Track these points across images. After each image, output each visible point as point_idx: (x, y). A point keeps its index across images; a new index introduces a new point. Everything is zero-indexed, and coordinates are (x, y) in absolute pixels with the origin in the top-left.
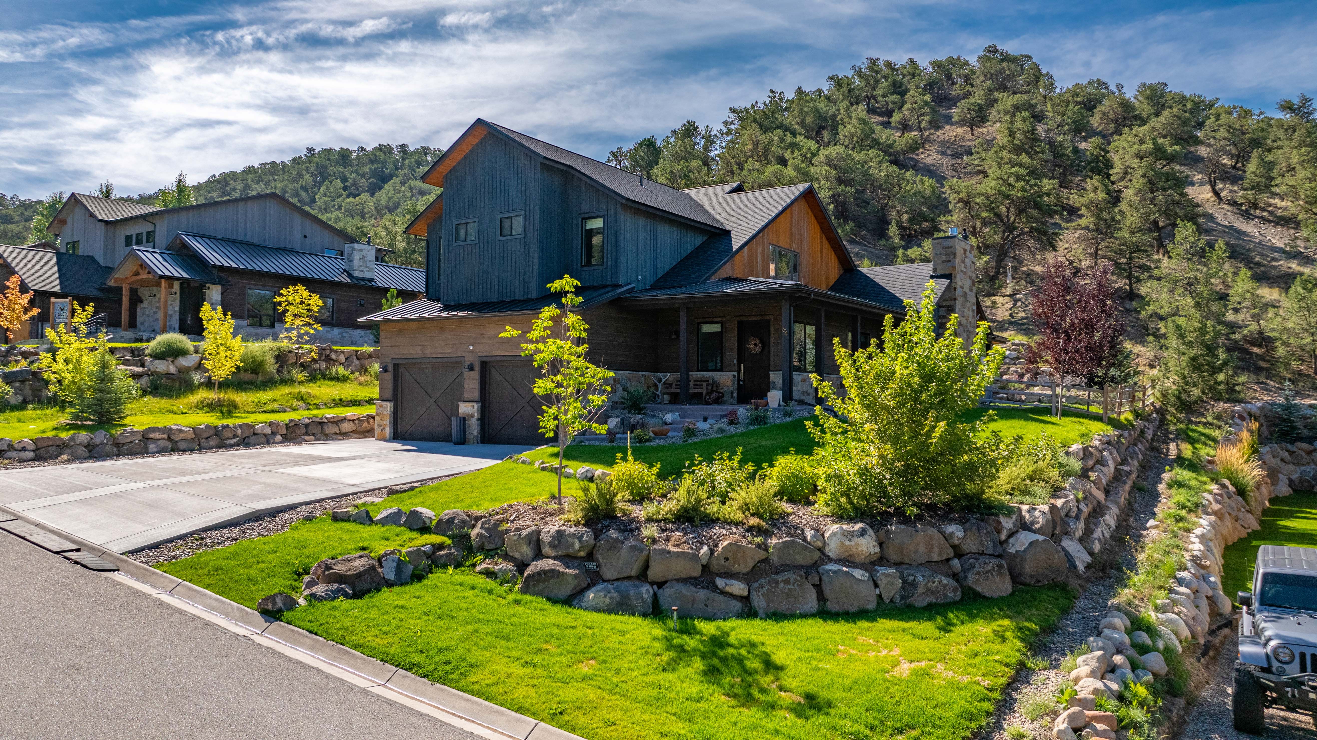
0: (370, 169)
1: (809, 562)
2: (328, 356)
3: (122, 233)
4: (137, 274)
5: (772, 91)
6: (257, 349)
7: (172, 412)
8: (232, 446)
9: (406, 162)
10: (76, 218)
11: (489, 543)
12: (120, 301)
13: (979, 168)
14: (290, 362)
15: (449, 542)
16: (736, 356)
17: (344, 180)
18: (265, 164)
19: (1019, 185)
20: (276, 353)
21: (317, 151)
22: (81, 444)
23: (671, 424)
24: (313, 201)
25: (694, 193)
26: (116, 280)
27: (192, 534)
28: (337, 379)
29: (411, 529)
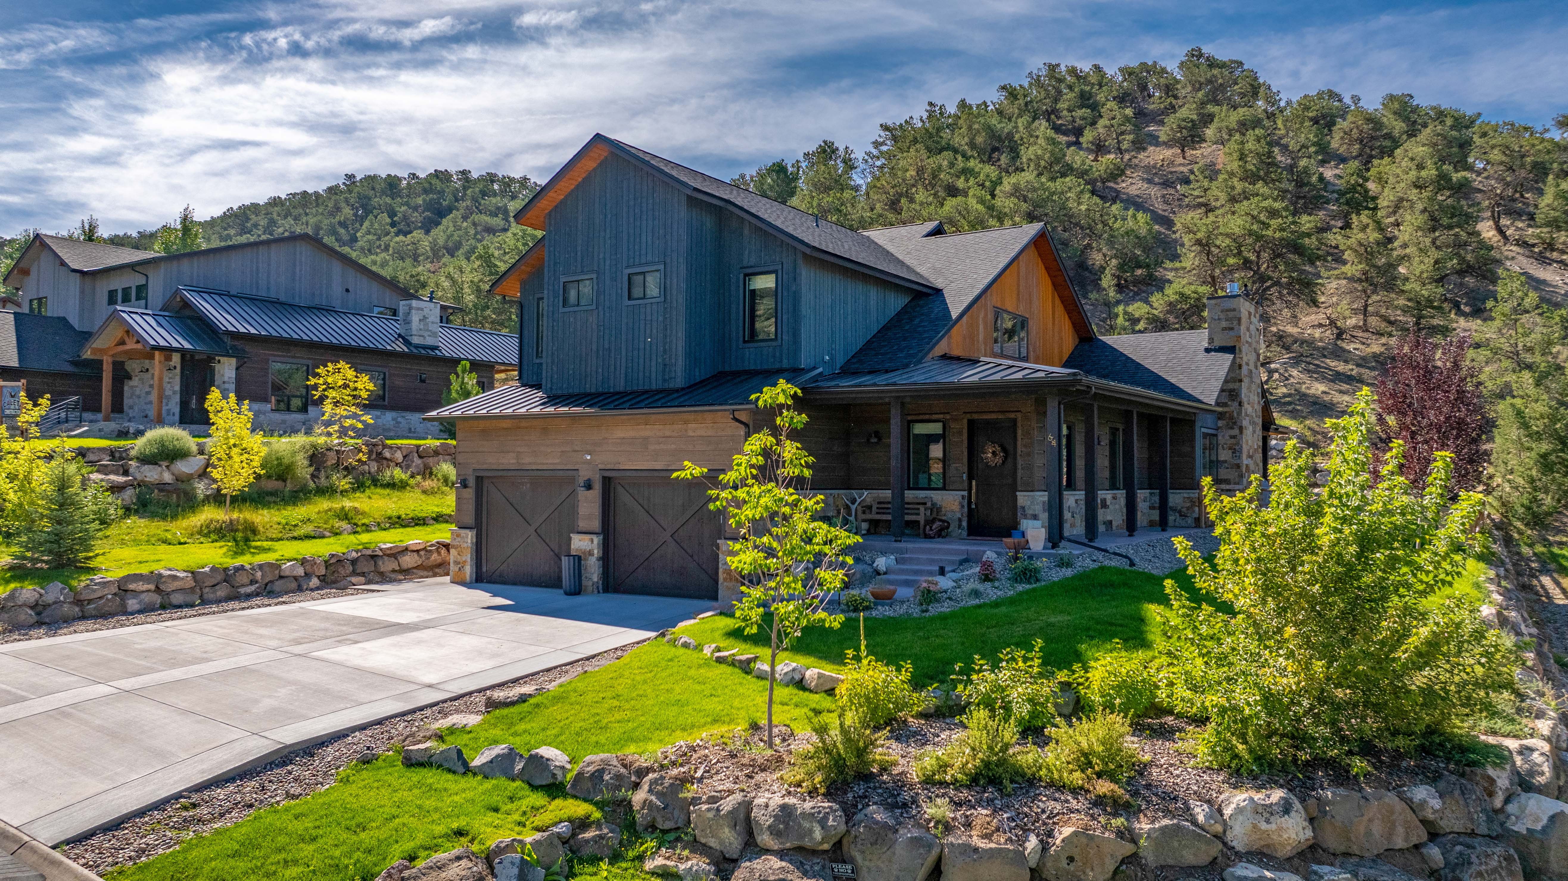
0: (424, 200)
1: (1203, 859)
2: (380, 453)
3: (103, 287)
4: (122, 343)
5: (931, 104)
6: (283, 447)
7: (165, 542)
8: (249, 596)
9: (469, 192)
10: (43, 268)
11: (666, 819)
12: (100, 379)
13: (1201, 200)
14: (329, 463)
15: (597, 815)
16: (966, 470)
17: (392, 214)
18: (294, 195)
19: (1274, 223)
20: (310, 453)
21: (358, 179)
22: (24, 605)
23: (885, 573)
24: (354, 239)
25: (878, 235)
26: (95, 351)
27: (177, 796)
28: (392, 485)
29: (534, 787)
